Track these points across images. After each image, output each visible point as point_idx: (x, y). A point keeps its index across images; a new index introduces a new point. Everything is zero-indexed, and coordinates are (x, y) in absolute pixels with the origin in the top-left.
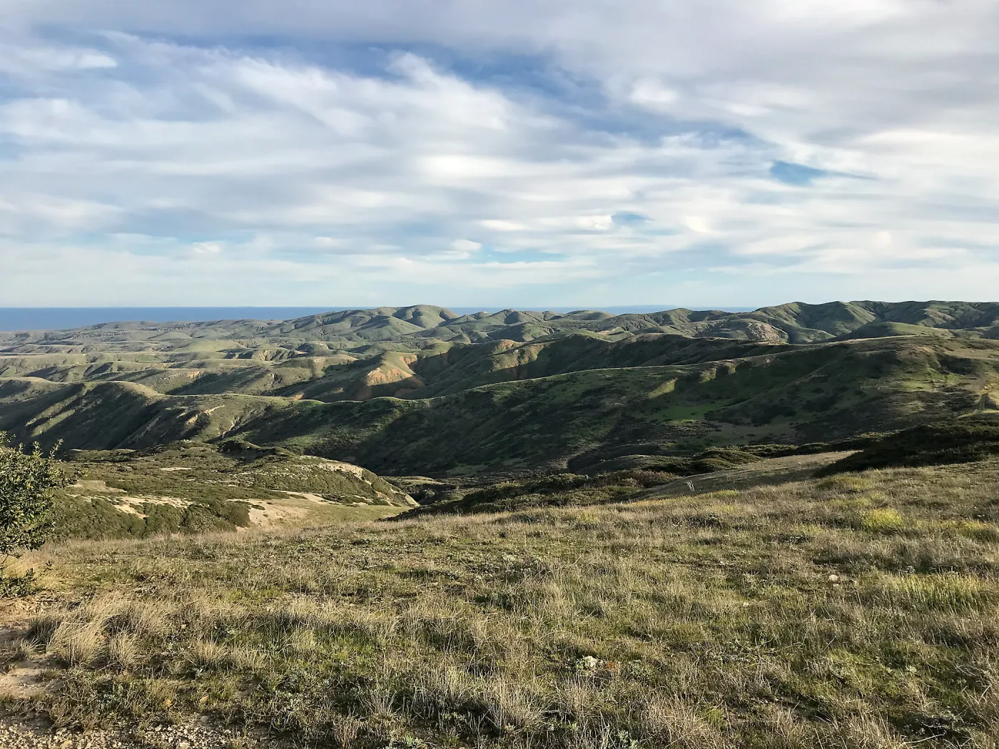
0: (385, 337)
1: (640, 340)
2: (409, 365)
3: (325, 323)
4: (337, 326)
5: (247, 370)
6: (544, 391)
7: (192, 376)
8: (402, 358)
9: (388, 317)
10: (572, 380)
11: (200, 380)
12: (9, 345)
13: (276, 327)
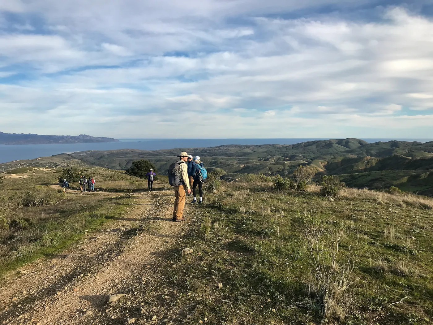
0: (329, 153)
1: (422, 158)
2: (323, 166)
3: (305, 146)
4: (310, 147)
5: (260, 165)
6: (356, 179)
7: (242, 167)
8: (320, 163)
9: (333, 144)
10: (368, 175)
11: (244, 168)
12: (191, 153)
13: (285, 148)
